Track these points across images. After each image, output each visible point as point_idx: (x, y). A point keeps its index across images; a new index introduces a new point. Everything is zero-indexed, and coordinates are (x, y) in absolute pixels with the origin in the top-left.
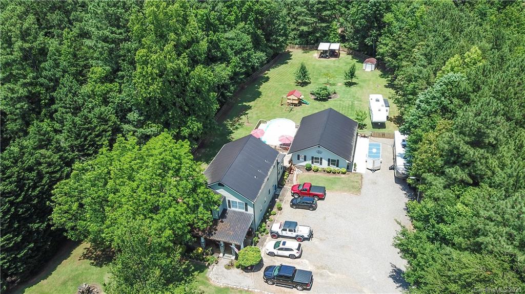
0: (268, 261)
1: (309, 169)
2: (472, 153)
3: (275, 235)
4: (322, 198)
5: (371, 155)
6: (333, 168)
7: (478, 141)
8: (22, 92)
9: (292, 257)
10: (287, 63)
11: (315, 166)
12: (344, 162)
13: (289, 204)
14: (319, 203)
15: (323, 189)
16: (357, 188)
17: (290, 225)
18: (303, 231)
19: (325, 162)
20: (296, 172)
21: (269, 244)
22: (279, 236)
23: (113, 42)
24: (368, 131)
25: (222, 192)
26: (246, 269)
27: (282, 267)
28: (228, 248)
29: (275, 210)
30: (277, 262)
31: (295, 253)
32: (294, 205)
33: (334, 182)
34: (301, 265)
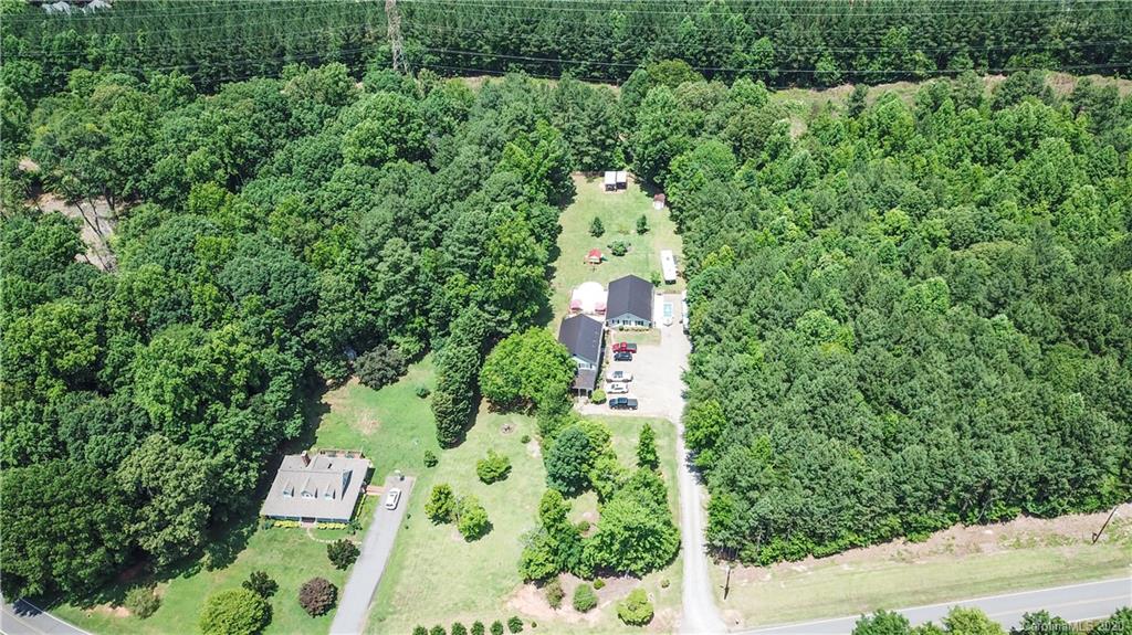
0: (609, 397)
1: (621, 330)
2: (716, 327)
3: (609, 381)
4: (634, 352)
5: (666, 314)
6: (640, 327)
7: (719, 321)
8: (406, 300)
9: (623, 392)
10: (573, 201)
11: (626, 326)
12: (645, 322)
13: (613, 359)
14: (633, 355)
15: (635, 345)
16: (657, 342)
17: (619, 373)
18: (626, 376)
19: (633, 323)
20: (613, 332)
21: (607, 387)
22: (611, 381)
23: (474, 258)
24: (663, 288)
25: (575, 358)
26: (597, 403)
27: (619, 399)
28: (583, 392)
29: (604, 364)
30: (616, 397)
31: (625, 390)
32: (617, 359)
33: (641, 338)
34: (629, 396)
